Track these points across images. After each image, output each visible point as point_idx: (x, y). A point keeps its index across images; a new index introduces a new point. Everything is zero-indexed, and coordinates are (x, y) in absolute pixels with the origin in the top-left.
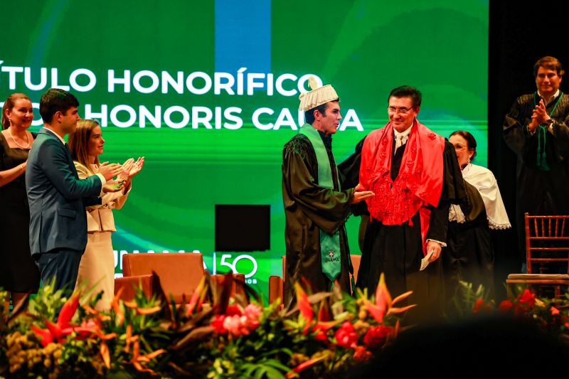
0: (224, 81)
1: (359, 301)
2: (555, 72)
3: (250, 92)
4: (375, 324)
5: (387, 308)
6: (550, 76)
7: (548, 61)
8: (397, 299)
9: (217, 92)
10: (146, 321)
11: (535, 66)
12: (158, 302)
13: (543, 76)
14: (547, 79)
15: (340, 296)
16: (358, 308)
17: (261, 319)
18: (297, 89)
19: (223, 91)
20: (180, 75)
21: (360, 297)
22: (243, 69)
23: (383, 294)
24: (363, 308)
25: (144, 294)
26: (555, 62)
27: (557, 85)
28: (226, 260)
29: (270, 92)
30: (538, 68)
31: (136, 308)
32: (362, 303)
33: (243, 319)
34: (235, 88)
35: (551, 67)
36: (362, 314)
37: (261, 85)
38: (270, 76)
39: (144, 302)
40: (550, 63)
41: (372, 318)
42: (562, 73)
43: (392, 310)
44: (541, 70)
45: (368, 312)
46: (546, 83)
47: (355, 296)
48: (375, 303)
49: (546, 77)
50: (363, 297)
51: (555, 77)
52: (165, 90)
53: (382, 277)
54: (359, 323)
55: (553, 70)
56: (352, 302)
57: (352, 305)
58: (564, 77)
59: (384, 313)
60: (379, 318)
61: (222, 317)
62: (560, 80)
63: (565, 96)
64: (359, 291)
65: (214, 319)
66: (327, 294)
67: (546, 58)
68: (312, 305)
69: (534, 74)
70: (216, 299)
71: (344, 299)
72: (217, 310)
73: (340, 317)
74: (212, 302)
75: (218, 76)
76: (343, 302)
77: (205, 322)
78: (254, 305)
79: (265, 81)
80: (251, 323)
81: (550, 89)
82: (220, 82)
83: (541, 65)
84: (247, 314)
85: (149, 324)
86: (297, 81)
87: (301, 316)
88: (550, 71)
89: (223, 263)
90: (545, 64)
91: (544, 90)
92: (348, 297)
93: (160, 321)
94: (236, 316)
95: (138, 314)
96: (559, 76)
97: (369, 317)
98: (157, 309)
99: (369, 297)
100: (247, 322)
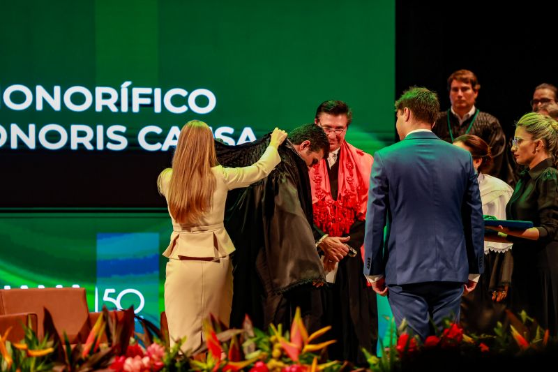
0: (106, 96)
1: (273, 338)
2: (469, 86)
3: (136, 109)
4: (291, 363)
5: (303, 346)
6: (464, 89)
7: (462, 74)
8: (313, 335)
9: (99, 109)
10: (37, 365)
11: (448, 80)
12: (51, 343)
13: (456, 90)
14: (460, 93)
15: (251, 333)
16: (271, 346)
17: (166, 360)
18: (187, 105)
19: (105, 107)
20: (57, 89)
21: (274, 334)
22: (128, 83)
23: (299, 330)
24: (277, 346)
25: (35, 334)
26: (470, 75)
27: (472, 100)
28: (110, 295)
29: (158, 109)
30: (451, 81)
31: (26, 350)
32: (277, 341)
33: (146, 360)
34: (118, 104)
35: (465, 81)
36: (276, 352)
37: (147, 101)
38: (158, 91)
39: (35, 342)
40: (464, 76)
41: (287, 356)
42: (477, 87)
43: (308, 347)
44: (455, 84)
45: (282, 350)
46: (460, 97)
47: (268, 332)
48: (290, 340)
49: (460, 91)
50: (277, 334)
51: (470, 91)
52: (39, 107)
53: (298, 311)
54: (273, 363)
55: (467, 83)
56: (265, 340)
57: (265, 343)
58: (480, 92)
59: (300, 351)
60: (294, 356)
61: (122, 358)
62: (476, 95)
63: (481, 113)
64: (272, 327)
65: (113, 360)
66: (238, 331)
67: (460, 72)
68: (221, 343)
69: (448, 88)
70: (115, 338)
71: (255, 336)
72: (116, 351)
73: (252, 356)
74: (110, 341)
75: (100, 91)
76: (255, 339)
77: (102, 364)
78: (158, 344)
79: (152, 96)
80: (154, 365)
81: (464, 105)
82: (102, 98)
83: (455, 78)
84: (149, 355)
85: (40, 368)
86: (187, 96)
87: (210, 355)
88: (464, 85)
89: (106, 298)
90: (458, 77)
91: (457, 105)
92: (260, 334)
93: (53, 363)
94: (138, 357)
95: (29, 356)
96: (474, 90)
97: (283, 356)
98: (50, 350)
99: (283, 334)
100: (149, 363)
